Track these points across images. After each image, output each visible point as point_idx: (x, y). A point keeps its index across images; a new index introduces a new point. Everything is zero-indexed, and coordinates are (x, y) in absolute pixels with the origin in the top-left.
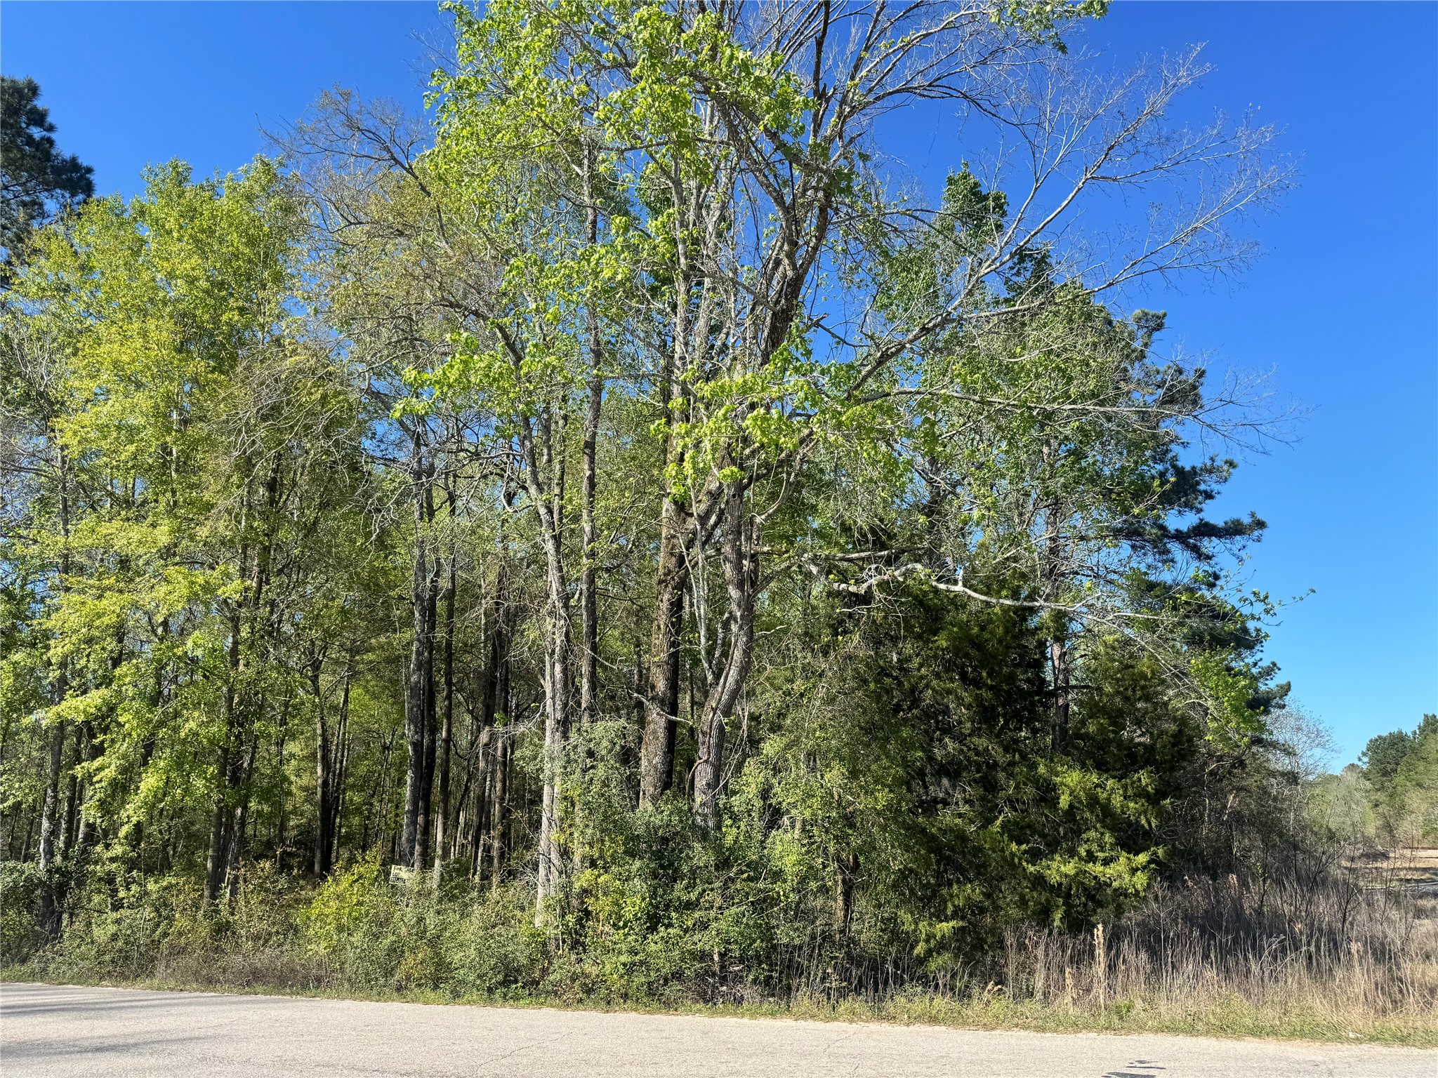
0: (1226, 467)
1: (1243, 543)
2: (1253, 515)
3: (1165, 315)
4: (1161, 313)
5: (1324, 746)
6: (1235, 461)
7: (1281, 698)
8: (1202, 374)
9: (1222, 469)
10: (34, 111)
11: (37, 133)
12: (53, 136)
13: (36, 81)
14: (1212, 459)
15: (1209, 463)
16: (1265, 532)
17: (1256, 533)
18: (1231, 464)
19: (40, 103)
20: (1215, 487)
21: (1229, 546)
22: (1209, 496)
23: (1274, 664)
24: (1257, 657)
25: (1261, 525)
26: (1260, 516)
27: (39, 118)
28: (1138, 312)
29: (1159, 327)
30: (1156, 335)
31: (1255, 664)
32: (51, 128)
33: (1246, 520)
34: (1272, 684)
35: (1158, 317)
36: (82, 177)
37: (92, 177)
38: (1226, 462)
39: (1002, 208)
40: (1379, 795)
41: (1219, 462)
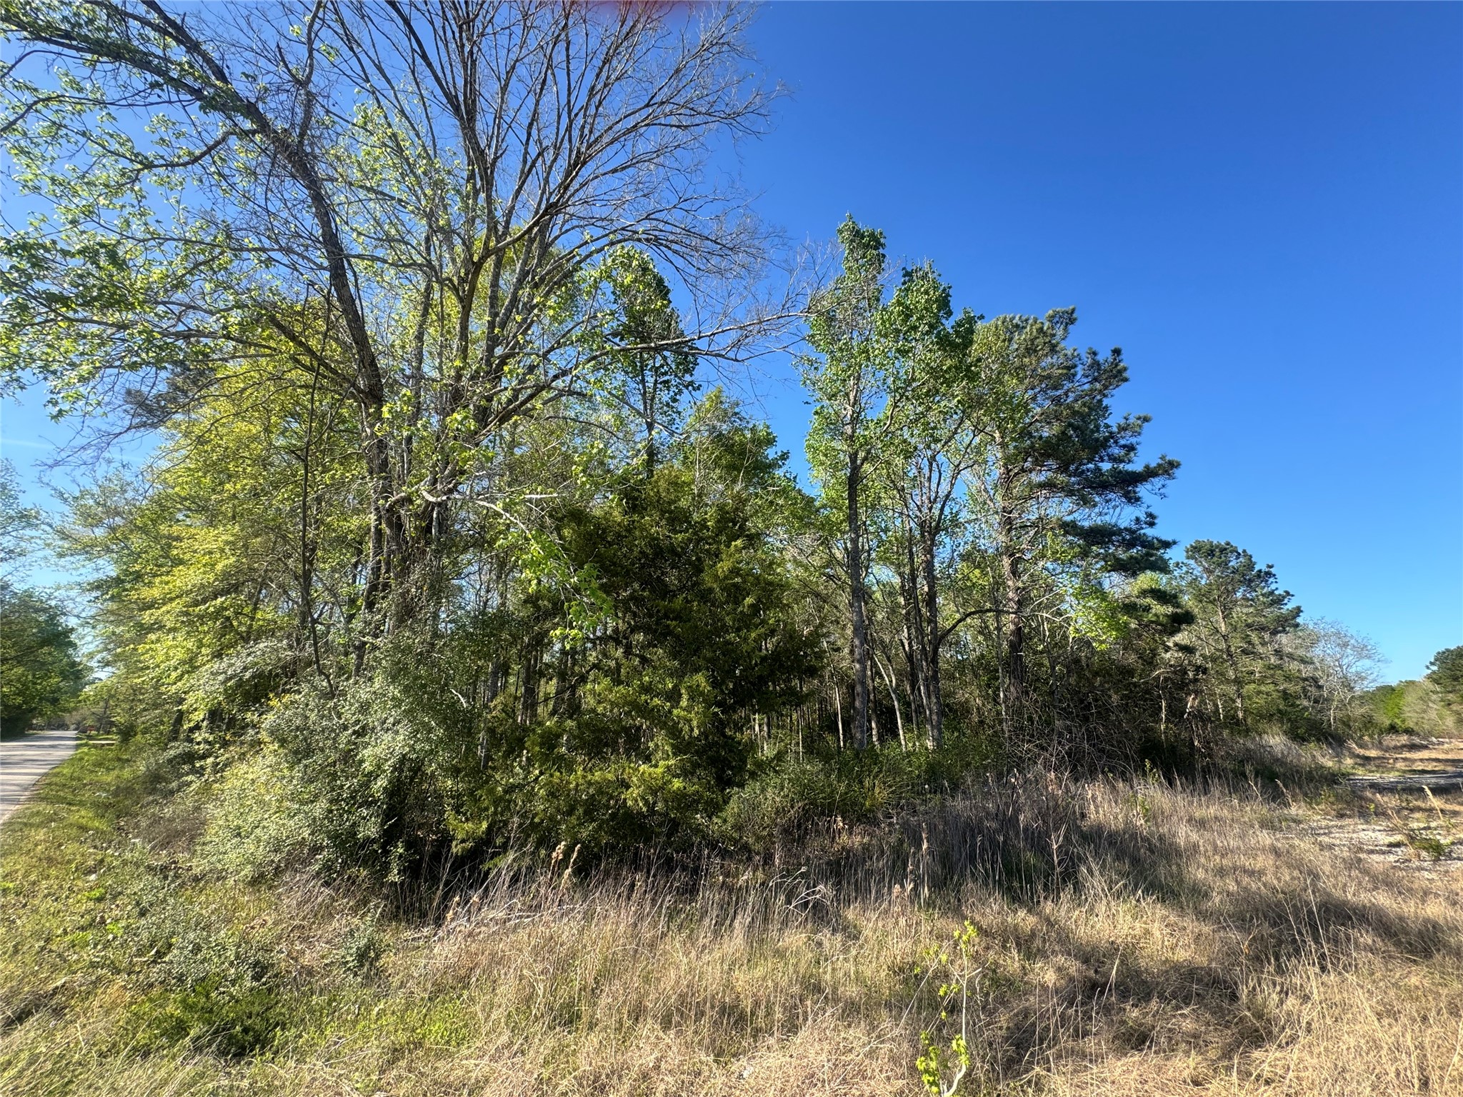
0: (1138, 423)
2: (1166, 458)
3: (1073, 311)
4: (1070, 309)
5: (1369, 657)
6: (1149, 416)
7: (1294, 619)
8: (1117, 352)
9: (1133, 426)
14: (1128, 420)
15: (1124, 422)
16: (1177, 470)
17: (1170, 472)
18: (1144, 419)
20: (1133, 440)
21: (1150, 488)
22: (1131, 448)
23: (1288, 593)
25: (1173, 465)
26: (1171, 458)
28: (1051, 312)
29: (1072, 321)
30: (1070, 327)
33: (1161, 463)
35: (1069, 313)
38: (1139, 418)
39: (878, 241)
40: (1450, 697)
41: (1132, 420)
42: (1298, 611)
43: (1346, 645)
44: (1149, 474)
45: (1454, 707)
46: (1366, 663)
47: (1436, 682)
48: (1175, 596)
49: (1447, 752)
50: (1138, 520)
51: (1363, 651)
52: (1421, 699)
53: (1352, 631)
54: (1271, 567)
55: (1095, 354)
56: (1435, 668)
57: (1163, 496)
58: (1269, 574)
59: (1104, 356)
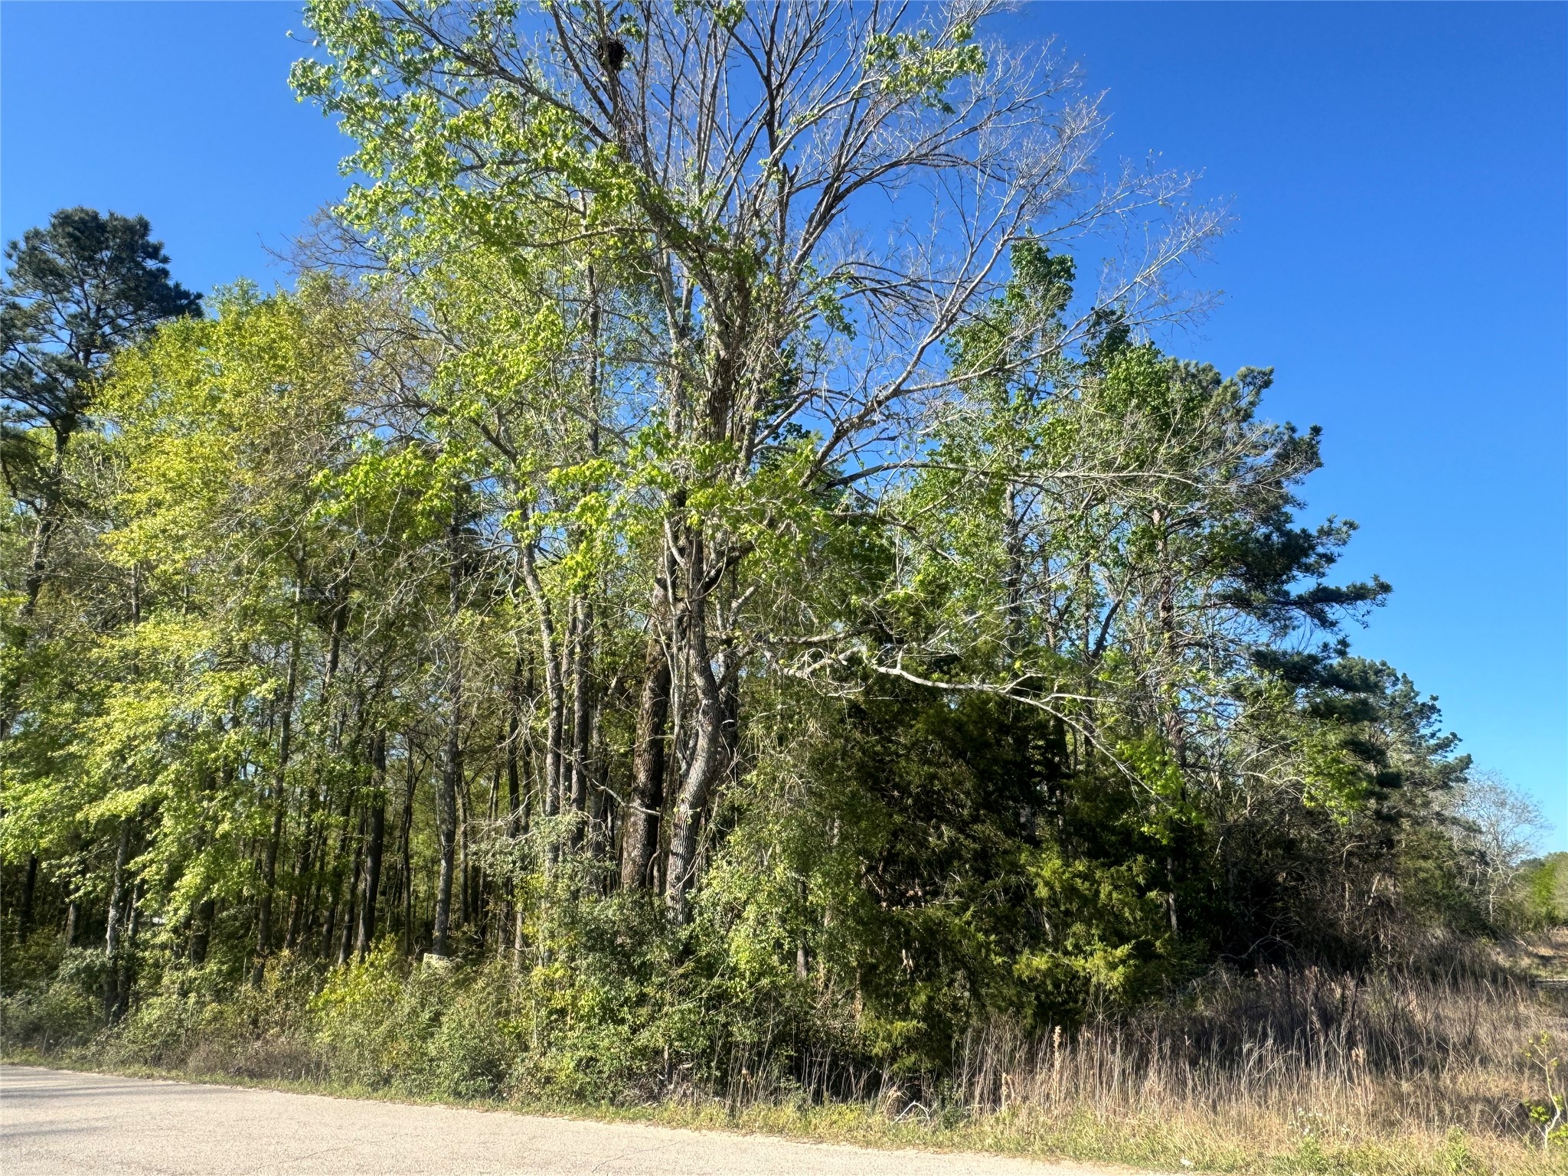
0: (1345, 529)
1: (1368, 607)
2: (1376, 578)
3: (1272, 372)
4: (1267, 369)
5: (1529, 821)
6: (1356, 522)
7: (1461, 771)
8: (1316, 431)
9: (1338, 532)
10: (147, 245)
11: (151, 264)
12: (167, 266)
13: (147, 218)
14: (1331, 522)
15: (1326, 525)
16: (1389, 596)
17: (1379, 597)
18: (1352, 526)
19: (152, 238)
20: (1335, 550)
21: (1351, 612)
22: (1330, 559)
23: (1454, 735)
24: (1435, 727)
25: (1385, 588)
26: (1382, 579)
27: (154, 252)
28: (1243, 369)
29: (1267, 384)
30: (1264, 391)
31: (1433, 735)
32: (165, 260)
33: (1371, 584)
34: (1451, 757)
35: (1264, 374)
36: (191, 303)
37: (200, 302)
38: (1345, 524)
39: (1067, 271)
41: (1337, 524)
42: (1467, 762)
43: (1503, 804)
44: (1358, 594)
50: (1326, 646)
53: (1512, 786)
54: (1435, 699)
55: (1293, 430)
57: (1366, 626)
58: (1433, 709)
59: (1304, 433)
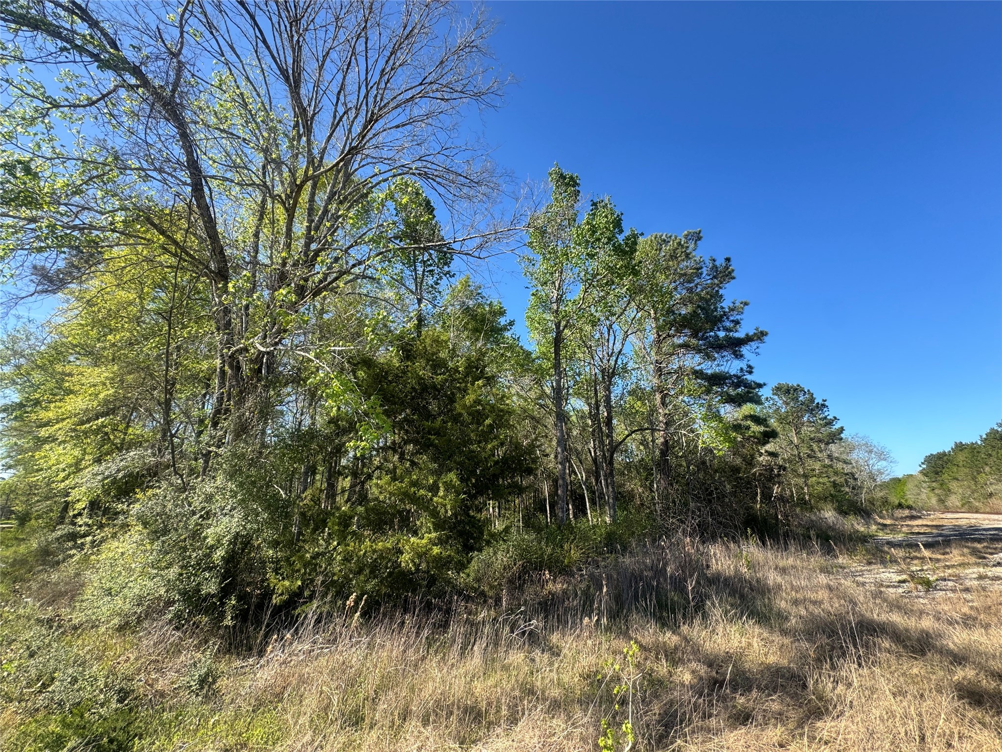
0: (741, 306)
3: (700, 232)
4: (698, 230)
5: (885, 460)
7: (839, 435)
8: (728, 259)
16: (766, 338)
17: (761, 339)
20: (738, 317)
21: (748, 349)
23: (835, 418)
24: (826, 414)
25: (763, 334)
26: (763, 329)
28: (686, 232)
29: (699, 238)
30: (698, 242)
31: (825, 418)
34: (834, 428)
35: (697, 233)
38: (742, 303)
39: (575, 182)
40: (934, 484)
41: (737, 304)
42: (842, 430)
43: (871, 452)
44: (748, 339)
45: (937, 491)
46: (883, 463)
47: (926, 475)
48: (765, 420)
49: (932, 520)
50: (742, 369)
51: (882, 456)
52: (916, 486)
53: (875, 443)
54: (825, 401)
55: (714, 260)
56: (924, 466)
57: (758, 354)
58: (823, 405)
59: (720, 262)
